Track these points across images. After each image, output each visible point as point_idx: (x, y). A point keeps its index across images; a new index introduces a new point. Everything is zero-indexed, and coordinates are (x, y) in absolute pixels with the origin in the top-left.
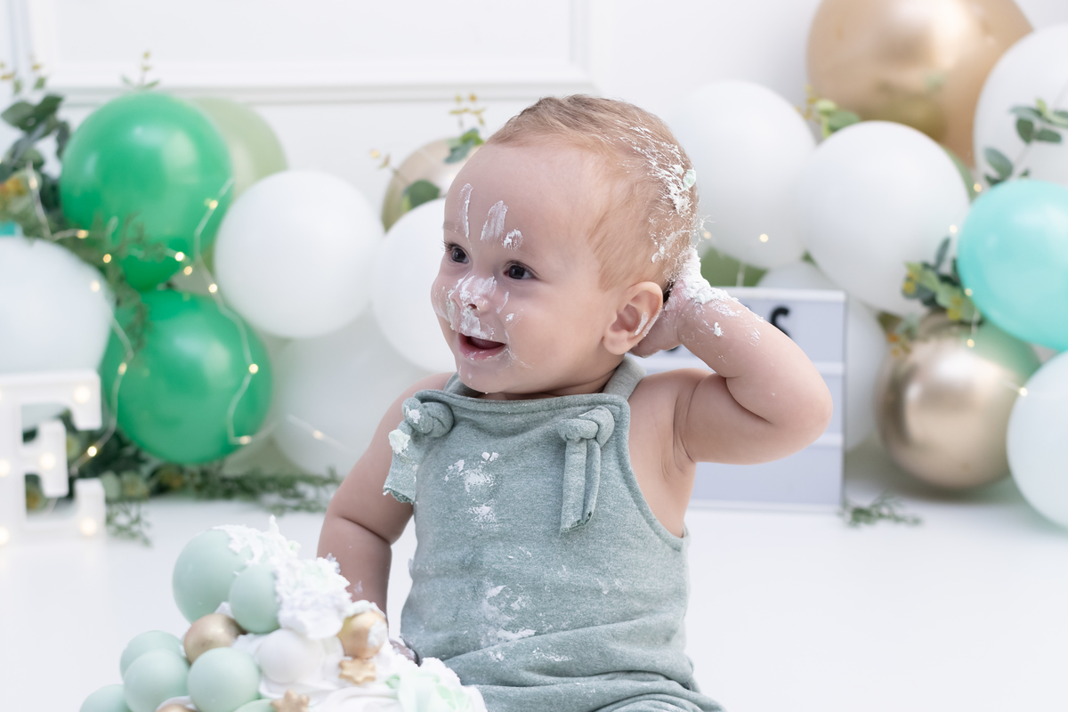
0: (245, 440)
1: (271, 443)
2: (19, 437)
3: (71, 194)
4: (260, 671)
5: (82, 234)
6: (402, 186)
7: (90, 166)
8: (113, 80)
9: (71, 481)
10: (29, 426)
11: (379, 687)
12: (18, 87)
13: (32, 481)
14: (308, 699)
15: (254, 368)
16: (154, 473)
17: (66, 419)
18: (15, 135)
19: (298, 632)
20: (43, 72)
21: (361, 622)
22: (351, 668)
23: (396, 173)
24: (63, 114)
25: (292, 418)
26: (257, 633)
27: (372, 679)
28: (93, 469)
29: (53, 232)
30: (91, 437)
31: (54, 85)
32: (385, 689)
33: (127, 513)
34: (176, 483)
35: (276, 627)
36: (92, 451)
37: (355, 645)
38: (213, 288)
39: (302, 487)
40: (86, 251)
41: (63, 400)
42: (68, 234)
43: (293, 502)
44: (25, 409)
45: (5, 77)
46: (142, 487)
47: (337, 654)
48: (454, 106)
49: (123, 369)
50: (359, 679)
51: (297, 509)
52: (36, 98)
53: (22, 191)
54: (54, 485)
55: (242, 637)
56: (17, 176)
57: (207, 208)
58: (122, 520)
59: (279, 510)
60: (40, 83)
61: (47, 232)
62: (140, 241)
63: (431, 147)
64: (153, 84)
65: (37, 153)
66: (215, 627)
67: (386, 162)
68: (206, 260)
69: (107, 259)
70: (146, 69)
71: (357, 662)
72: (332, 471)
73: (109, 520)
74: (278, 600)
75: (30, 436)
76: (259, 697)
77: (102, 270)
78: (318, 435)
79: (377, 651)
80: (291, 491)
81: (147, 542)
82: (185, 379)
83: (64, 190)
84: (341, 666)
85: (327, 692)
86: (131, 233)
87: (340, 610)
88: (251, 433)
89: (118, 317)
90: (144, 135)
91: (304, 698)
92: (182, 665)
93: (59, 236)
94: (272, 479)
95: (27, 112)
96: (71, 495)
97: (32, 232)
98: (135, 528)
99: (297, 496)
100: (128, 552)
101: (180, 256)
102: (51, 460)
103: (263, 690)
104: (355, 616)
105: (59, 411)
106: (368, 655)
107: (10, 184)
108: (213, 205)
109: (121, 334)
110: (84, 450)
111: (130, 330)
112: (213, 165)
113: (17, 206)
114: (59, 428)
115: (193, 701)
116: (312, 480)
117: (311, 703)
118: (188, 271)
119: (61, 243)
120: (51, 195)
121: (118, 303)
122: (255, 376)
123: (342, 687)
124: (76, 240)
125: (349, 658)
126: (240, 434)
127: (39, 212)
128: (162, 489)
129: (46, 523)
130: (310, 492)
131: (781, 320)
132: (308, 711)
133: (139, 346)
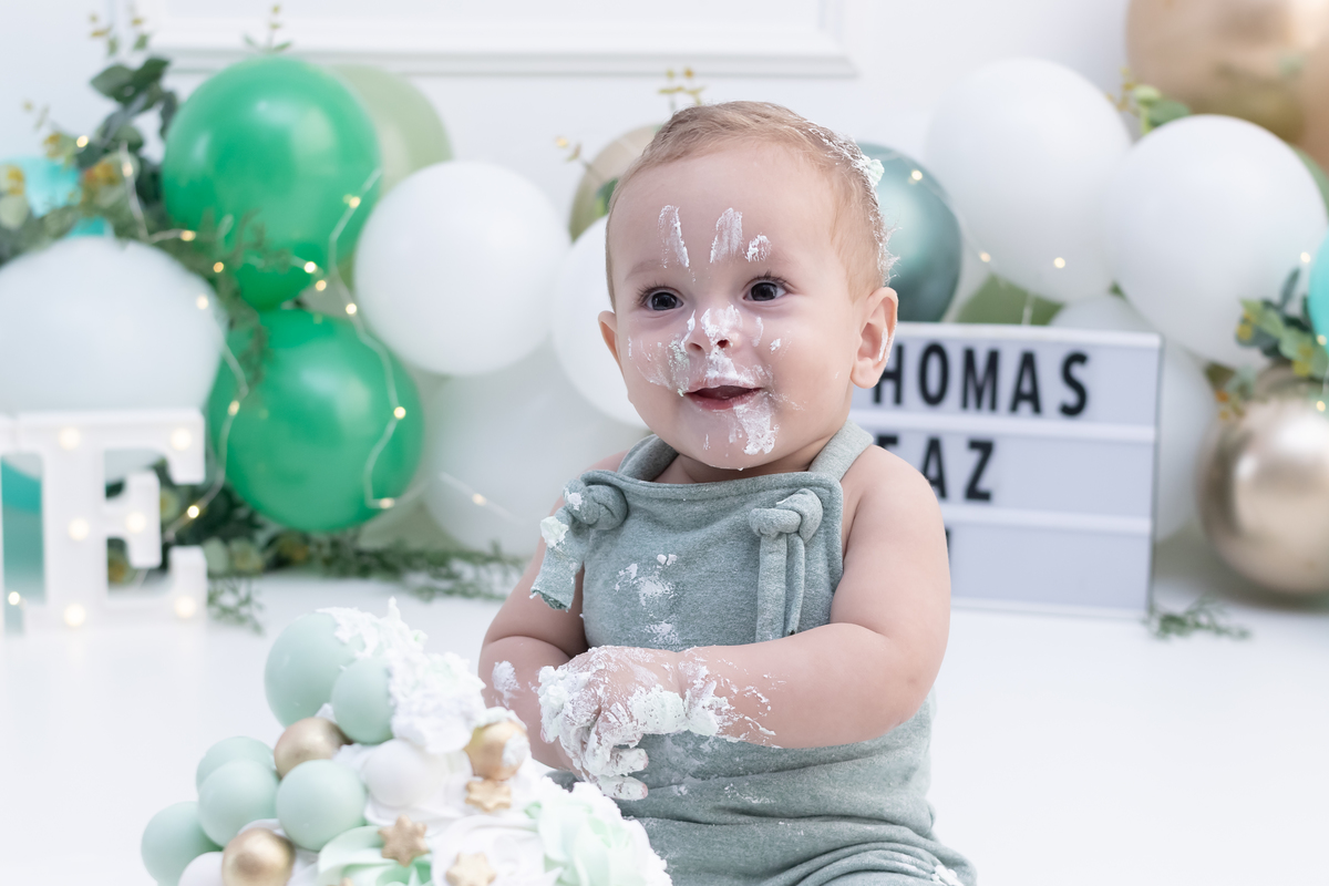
0: (386, 503)
1: (421, 509)
2: (101, 491)
3: (176, 183)
4: (367, 791)
5: (188, 236)
6: (596, 185)
7: (200, 150)
8: (233, 40)
9: (166, 549)
10: (114, 477)
11: (515, 816)
12: (113, 47)
13: (116, 546)
14: (425, 828)
15: (400, 413)
16: (272, 542)
17: (161, 470)
18: (108, 107)
19: (416, 745)
20: (146, 28)
21: (495, 734)
22: (481, 791)
23: (589, 167)
24: (169, 82)
25: (446, 478)
26: (365, 744)
27: (506, 806)
28: (194, 535)
29: (151, 232)
30: (193, 493)
31: (160, 44)
32: (523, 819)
33: (234, 591)
34: (299, 555)
35: (388, 736)
36: (194, 512)
37: (487, 763)
38: (351, 309)
39: (458, 566)
40: (192, 258)
41: (159, 446)
42: (169, 235)
43: (445, 584)
44: (110, 455)
45: (97, 34)
46: (256, 559)
47: (464, 773)
48: (664, 83)
49: (234, 408)
50: (490, 805)
51: (449, 593)
52: (135, 61)
53: (114, 179)
54: (144, 553)
55: (345, 748)
56: (108, 160)
57: (346, 207)
58: (228, 600)
59: (427, 594)
60: (142, 42)
61: (143, 232)
62: (259, 246)
63: (633, 135)
64: (283, 47)
65: (136, 132)
66: (314, 735)
67: (576, 153)
68: (344, 272)
69: (219, 268)
70: (275, 27)
71: (489, 784)
72: (496, 547)
73: (212, 599)
74: (392, 703)
75: (114, 490)
76: (365, 823)
77: (212, 281)
78: (479, 499)
79: (514, 772)
80: (443, 571)
81: (258, 629)
82: (312, 423)
83: (167, 176)
84: (468, 788)
85: (450, 820)
86: (248, 237)
87: (468, 718)
88: (394, 495)
89: (230, 342)
90: (272, 112)
91: (420, 826)
92: (271, 780)
93: (158, 237)
94: (420, 554)
95: (125, 78)
96: (164, 566)
97: (124, 231)
98: (244, 611)
99: (452, 576)
100: (235, 640)
101: (310, 267)
102: (140, 521)
103: (370, 815)
104: (488, 726)
105: (152, 459)
106: (503, 775)
107: (98, 170)
108: (355, 202)
109: (234, 364)
110: (184, 510)
111: (245, 359)
112: (356, 152)
113: (108, 198)
114: (152, 480)
115: (282, 826)
116: (471, 557)
117: (429, 833)
118: (321, 286)
119: (162, 246)
120: (150, 185)
121: (231, 324)
122: (401, 423)
123: (469, 814)
124: (179, 242)
125: (479, 779)
126: (381, 495)
127: (135, 206)
128: (280, 562)
129: (133, 600)
130: (467, 571)
131: (1078, 372)
132: (424, 843)
133: (256, 378)
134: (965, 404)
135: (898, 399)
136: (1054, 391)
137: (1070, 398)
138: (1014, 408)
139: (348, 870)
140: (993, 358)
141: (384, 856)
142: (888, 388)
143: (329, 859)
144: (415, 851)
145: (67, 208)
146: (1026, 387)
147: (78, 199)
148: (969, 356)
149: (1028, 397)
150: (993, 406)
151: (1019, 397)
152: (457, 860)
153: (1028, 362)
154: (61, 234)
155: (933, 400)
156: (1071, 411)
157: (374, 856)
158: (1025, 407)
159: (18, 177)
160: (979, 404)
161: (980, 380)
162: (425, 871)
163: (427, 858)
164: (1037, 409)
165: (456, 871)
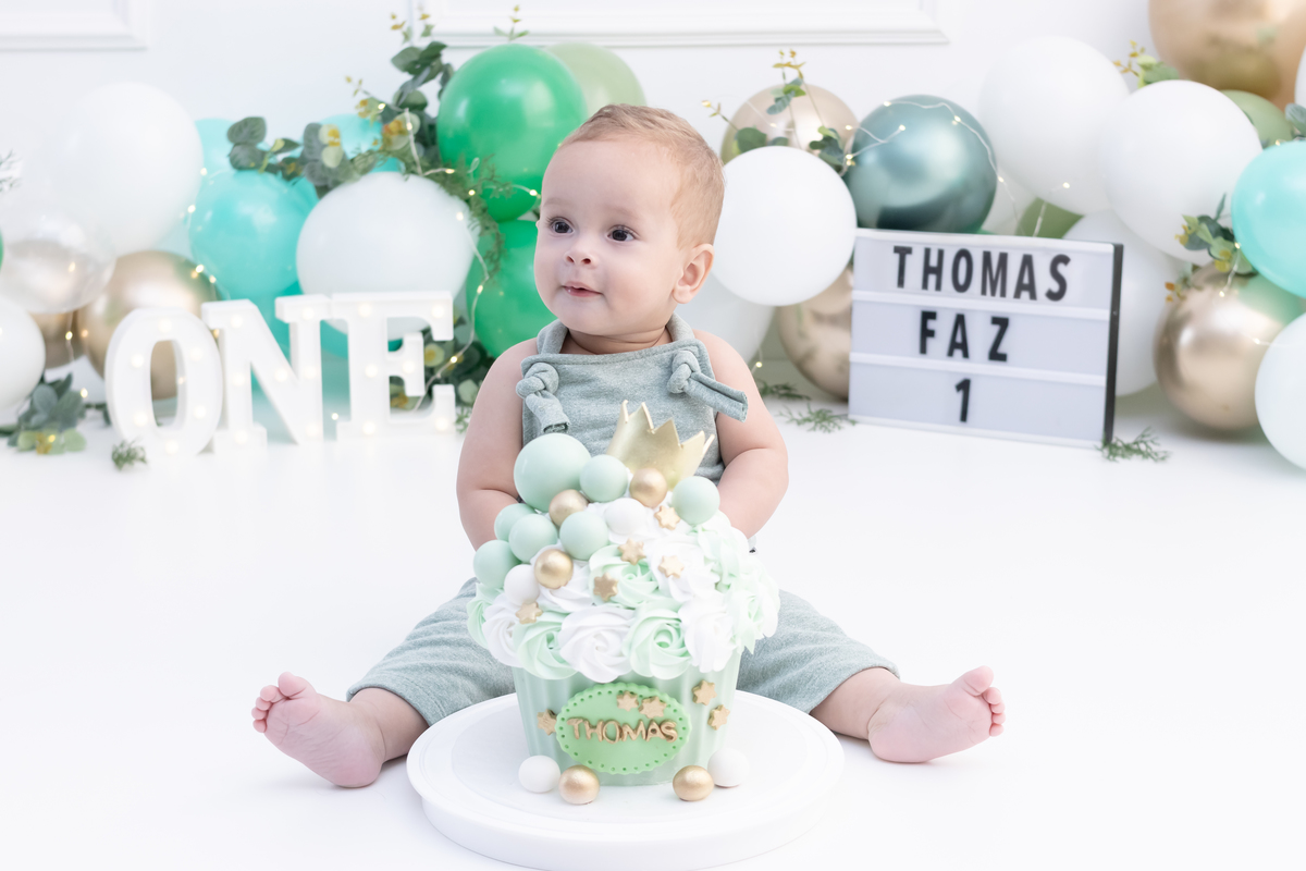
3: (445, 133)
4: (609, 526)
5: (450, 171)
6: (735, 133)
7: (462, 110)
9: (429, 386)
10: (395, 337)
12: (407, 36)
13: (396, 382)
17: (426, 333)
18: (401, 77)
20: (431, 21)
24: (446, 58)
28: (452, 376)
29: (425, 169)
30: (455, 349)
31: (438, 33)
36: (453, 361)
40: (452, 185)
41: (424, 317)
42: (439, 170)
44: (393, 321)
45: (397, 27)
48: (778, 60)
49: (480, 289)
52: (423, 44)
53: (403, 132)
54: (415, 389)
55: (591, 505)
56: (398, 118)
60: (427, 32)
61: (419, 169)
62: (493, 178)
63: (755, 99)
64: (522, 35)
65: (421, 96)
67: (718, 111)
69: (472, 193)
70: (516, 21)
73: (460, 420)
76: (609, 543)
77: (468, 201)
83: (440, 130)
89: (479, 247)
91: (640, 543)
93: (428, 173)
95: (415, 56)
96: (430, 393)
97: (410, 170)
101: (533, 193)
102: (412, 366)
103: (612, 539)
107: (392, 125)
109: (481, 260)
110: (448, 359)
111: (489, 257)
113: (398, 146)
114: (419, 338)
115: (564, 546)
117: (645, 547)
119: (429, 177)
120: (427, 136)
124: (445, 175)
127: (415, 151)
131: (1061, 268)
132: (645, 551)
133: (495, 270)
134: (984, 292)
135: (938, 287)
136: (1045, 282)
137: (1055, 287)
138: (1017, 295)
139: (606, 567)
140: (1003, 258)
141: (622, 560)
142: (932, 279)
143: (595, 563)
144: (640, 557)
145: (370, 152)
146: (1026, 280)
147: (378, 147)
148: (987, 257)
149: (1027, 287)
150: (1003, 294)
151: (1020, 287)
152: (663, 560)
153: (1027, 262)
154: (365, 171)
155: (961, 288)
156: (1055, 296)
157: (617, 560)
158: (1025, 295)
159: (336, 134)
160: (993, 294)
161: (994, 274)
162: (645, 567)
163: (644, 560)
164: (1033, 296)
165: (663, 566)
